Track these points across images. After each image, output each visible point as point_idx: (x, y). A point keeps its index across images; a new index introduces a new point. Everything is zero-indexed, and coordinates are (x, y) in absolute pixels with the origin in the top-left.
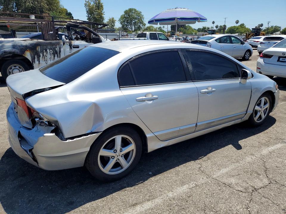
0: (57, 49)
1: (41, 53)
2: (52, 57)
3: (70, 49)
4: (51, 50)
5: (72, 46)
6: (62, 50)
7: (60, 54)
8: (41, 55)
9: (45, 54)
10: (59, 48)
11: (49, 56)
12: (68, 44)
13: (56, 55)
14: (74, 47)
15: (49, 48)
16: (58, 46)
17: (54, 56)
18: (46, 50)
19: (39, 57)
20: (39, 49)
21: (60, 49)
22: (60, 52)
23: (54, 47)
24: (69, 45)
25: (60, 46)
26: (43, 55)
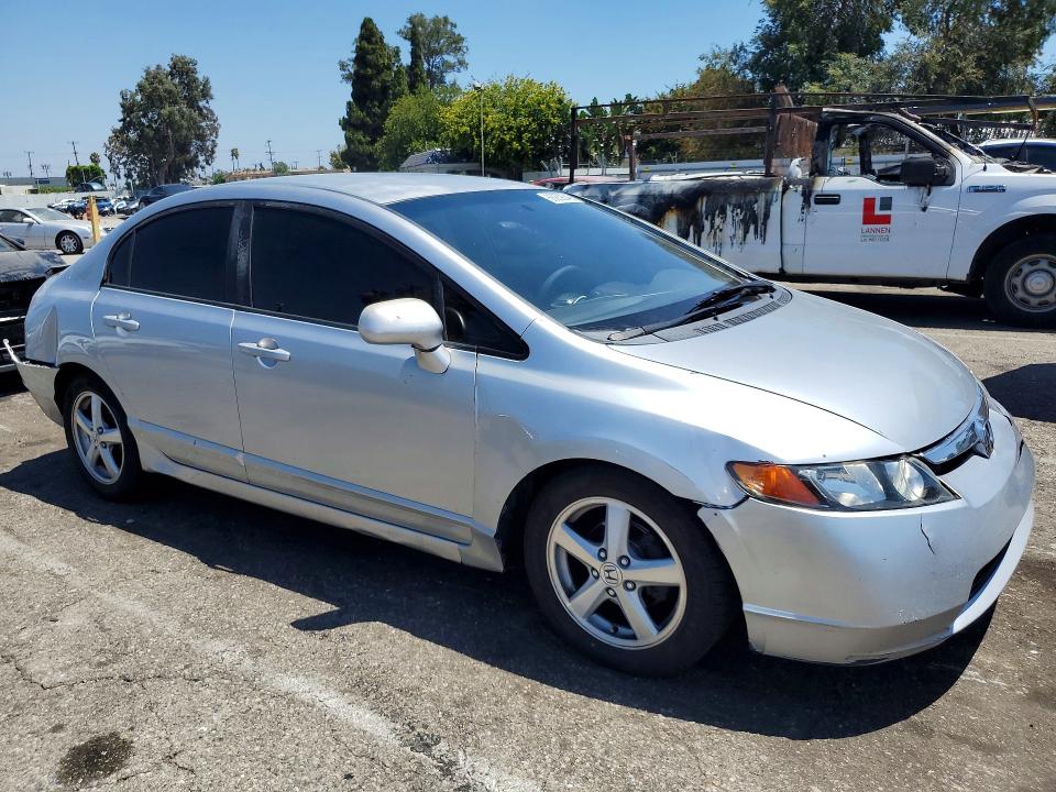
0: (759, 207)
1: (707, 218)
2: (740, 233)
3: (803, 208)
4: (739, 211)
5: (813, 196)
6: (775, 209)
7: (765, 224)
8: (707, 224)
9: (718, 221)
10: (767, 202)
11: (729, 229)
12: (800, 188)
13: (752, 228)
14: (818, 202)
15: (733, 201)
16: (762, 198)
17: (746, 232)
18: (723, 212)
19: (699, 230)
20: (702, 205)
21: (768, 205)
22: (767, 216)
23: (748, 199)
24: (804, 194)
25: (770, 194)
26: (712, 227)
